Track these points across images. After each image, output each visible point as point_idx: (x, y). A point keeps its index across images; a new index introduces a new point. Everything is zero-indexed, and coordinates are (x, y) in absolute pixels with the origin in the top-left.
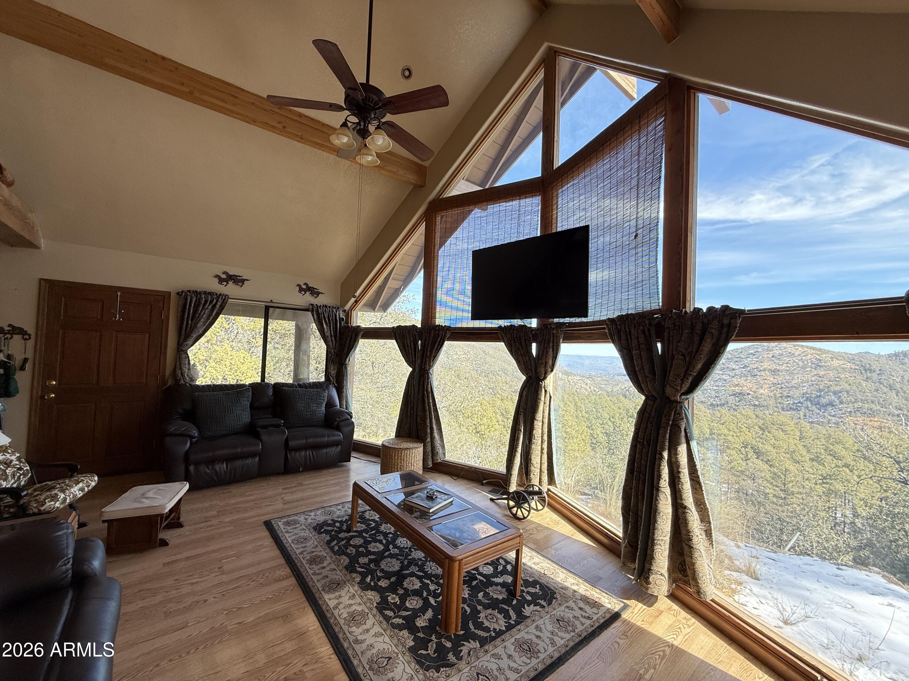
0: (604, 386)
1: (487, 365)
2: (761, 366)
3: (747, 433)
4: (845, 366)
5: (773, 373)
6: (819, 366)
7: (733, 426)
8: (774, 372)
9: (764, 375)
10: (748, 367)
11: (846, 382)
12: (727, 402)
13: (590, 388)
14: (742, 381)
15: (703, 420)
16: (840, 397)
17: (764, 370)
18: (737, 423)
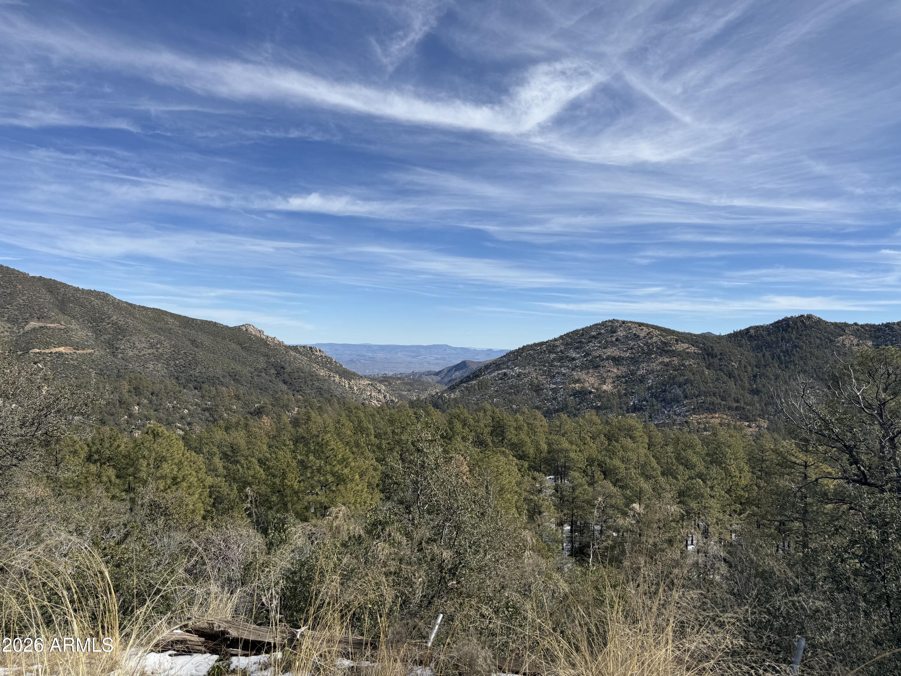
0: (405, 393)
1: (199, 367)
2: (604, 353)
3: (592, 445)
4: (689, 350)
5: (617, 363)
6: (663, 351)
7: (575, 437)
8: (618, 361)
9: (607, 365)
10: (590, 355)
11: (690, 371)
12: (567, 407)
13: (385, 397)
14: (582, 375)
15: (540, 432)
16: (685, 390)
17: (607, 359)
18: (580, 432)
